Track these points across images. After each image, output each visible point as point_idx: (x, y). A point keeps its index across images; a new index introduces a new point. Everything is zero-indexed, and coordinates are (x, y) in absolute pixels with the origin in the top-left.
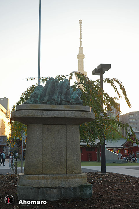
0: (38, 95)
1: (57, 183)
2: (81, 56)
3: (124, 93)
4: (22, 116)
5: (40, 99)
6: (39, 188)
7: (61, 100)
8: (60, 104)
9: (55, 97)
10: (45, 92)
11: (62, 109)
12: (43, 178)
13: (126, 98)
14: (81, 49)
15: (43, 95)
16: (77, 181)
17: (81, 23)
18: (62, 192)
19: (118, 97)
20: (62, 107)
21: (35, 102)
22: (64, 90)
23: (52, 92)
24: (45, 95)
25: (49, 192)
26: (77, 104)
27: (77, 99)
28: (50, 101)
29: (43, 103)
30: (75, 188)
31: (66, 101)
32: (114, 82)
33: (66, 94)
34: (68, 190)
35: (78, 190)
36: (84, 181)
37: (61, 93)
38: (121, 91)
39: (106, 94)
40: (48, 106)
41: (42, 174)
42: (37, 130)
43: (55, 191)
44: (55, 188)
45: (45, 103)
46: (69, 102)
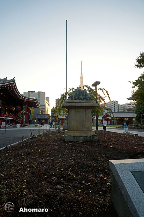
0: (73, 96)
1: (82, 134)
2: (82, 78)
3: (108, 95)
4: (67, 105)
5: (74, 98)
6: (75, 137)
7: (83, 98)
8: (83, 100)
9: (81, 97)
10: (76, 95)
11: (84, 102)
12: (77, 132)
13: (109, 97)
14: (82, 74)
15: (75, 96)
16: (91, 134)
17: (81, 62)
18: (85, 138)
19: (105, 96)
20: (84, 101)
21: (72, 99)
22: (85, 94)
23: (79, 95)
24: (76, 96)
25: (79, 138)
26: (90, 100)
27: (90, 97)
28: (79, 99)
29: (76, 100)
30: (90, 136)
31: (85, 99)
32: (103, 90)
33: (85, 95)
34: (87, 137)
35: (91, 137)
36: (94, 134)
37: (83, 95)
38: (106, 94)
39: (99, 95)
40: (78, 101)
41: (76, 130)
42: (73, 112)
43: (82, 137)
44: (82, 136)
45: (77, 100)
46: (86, 99)
